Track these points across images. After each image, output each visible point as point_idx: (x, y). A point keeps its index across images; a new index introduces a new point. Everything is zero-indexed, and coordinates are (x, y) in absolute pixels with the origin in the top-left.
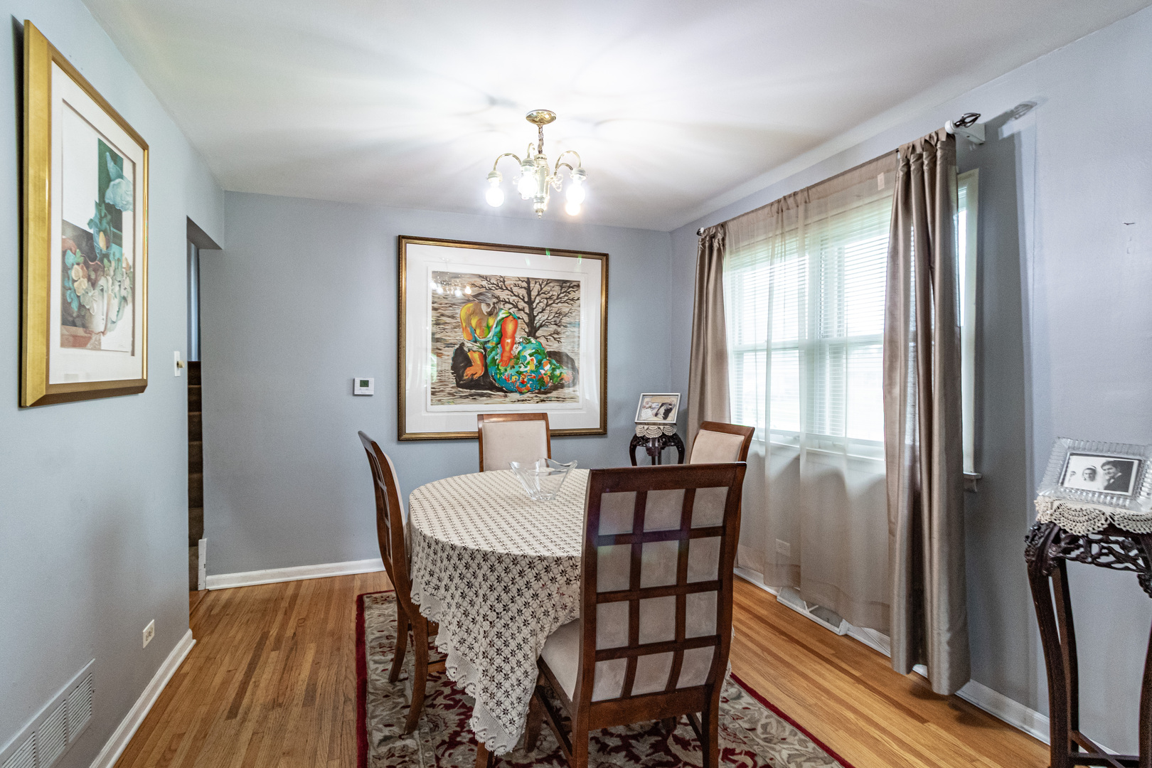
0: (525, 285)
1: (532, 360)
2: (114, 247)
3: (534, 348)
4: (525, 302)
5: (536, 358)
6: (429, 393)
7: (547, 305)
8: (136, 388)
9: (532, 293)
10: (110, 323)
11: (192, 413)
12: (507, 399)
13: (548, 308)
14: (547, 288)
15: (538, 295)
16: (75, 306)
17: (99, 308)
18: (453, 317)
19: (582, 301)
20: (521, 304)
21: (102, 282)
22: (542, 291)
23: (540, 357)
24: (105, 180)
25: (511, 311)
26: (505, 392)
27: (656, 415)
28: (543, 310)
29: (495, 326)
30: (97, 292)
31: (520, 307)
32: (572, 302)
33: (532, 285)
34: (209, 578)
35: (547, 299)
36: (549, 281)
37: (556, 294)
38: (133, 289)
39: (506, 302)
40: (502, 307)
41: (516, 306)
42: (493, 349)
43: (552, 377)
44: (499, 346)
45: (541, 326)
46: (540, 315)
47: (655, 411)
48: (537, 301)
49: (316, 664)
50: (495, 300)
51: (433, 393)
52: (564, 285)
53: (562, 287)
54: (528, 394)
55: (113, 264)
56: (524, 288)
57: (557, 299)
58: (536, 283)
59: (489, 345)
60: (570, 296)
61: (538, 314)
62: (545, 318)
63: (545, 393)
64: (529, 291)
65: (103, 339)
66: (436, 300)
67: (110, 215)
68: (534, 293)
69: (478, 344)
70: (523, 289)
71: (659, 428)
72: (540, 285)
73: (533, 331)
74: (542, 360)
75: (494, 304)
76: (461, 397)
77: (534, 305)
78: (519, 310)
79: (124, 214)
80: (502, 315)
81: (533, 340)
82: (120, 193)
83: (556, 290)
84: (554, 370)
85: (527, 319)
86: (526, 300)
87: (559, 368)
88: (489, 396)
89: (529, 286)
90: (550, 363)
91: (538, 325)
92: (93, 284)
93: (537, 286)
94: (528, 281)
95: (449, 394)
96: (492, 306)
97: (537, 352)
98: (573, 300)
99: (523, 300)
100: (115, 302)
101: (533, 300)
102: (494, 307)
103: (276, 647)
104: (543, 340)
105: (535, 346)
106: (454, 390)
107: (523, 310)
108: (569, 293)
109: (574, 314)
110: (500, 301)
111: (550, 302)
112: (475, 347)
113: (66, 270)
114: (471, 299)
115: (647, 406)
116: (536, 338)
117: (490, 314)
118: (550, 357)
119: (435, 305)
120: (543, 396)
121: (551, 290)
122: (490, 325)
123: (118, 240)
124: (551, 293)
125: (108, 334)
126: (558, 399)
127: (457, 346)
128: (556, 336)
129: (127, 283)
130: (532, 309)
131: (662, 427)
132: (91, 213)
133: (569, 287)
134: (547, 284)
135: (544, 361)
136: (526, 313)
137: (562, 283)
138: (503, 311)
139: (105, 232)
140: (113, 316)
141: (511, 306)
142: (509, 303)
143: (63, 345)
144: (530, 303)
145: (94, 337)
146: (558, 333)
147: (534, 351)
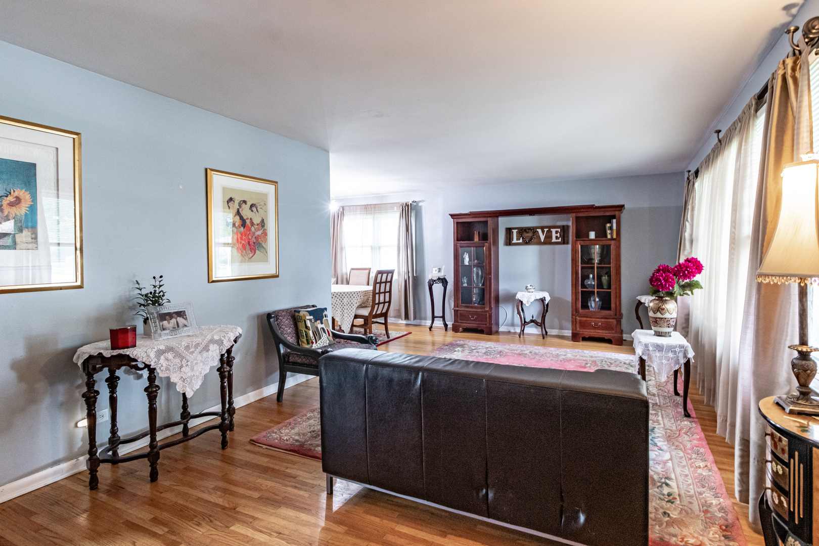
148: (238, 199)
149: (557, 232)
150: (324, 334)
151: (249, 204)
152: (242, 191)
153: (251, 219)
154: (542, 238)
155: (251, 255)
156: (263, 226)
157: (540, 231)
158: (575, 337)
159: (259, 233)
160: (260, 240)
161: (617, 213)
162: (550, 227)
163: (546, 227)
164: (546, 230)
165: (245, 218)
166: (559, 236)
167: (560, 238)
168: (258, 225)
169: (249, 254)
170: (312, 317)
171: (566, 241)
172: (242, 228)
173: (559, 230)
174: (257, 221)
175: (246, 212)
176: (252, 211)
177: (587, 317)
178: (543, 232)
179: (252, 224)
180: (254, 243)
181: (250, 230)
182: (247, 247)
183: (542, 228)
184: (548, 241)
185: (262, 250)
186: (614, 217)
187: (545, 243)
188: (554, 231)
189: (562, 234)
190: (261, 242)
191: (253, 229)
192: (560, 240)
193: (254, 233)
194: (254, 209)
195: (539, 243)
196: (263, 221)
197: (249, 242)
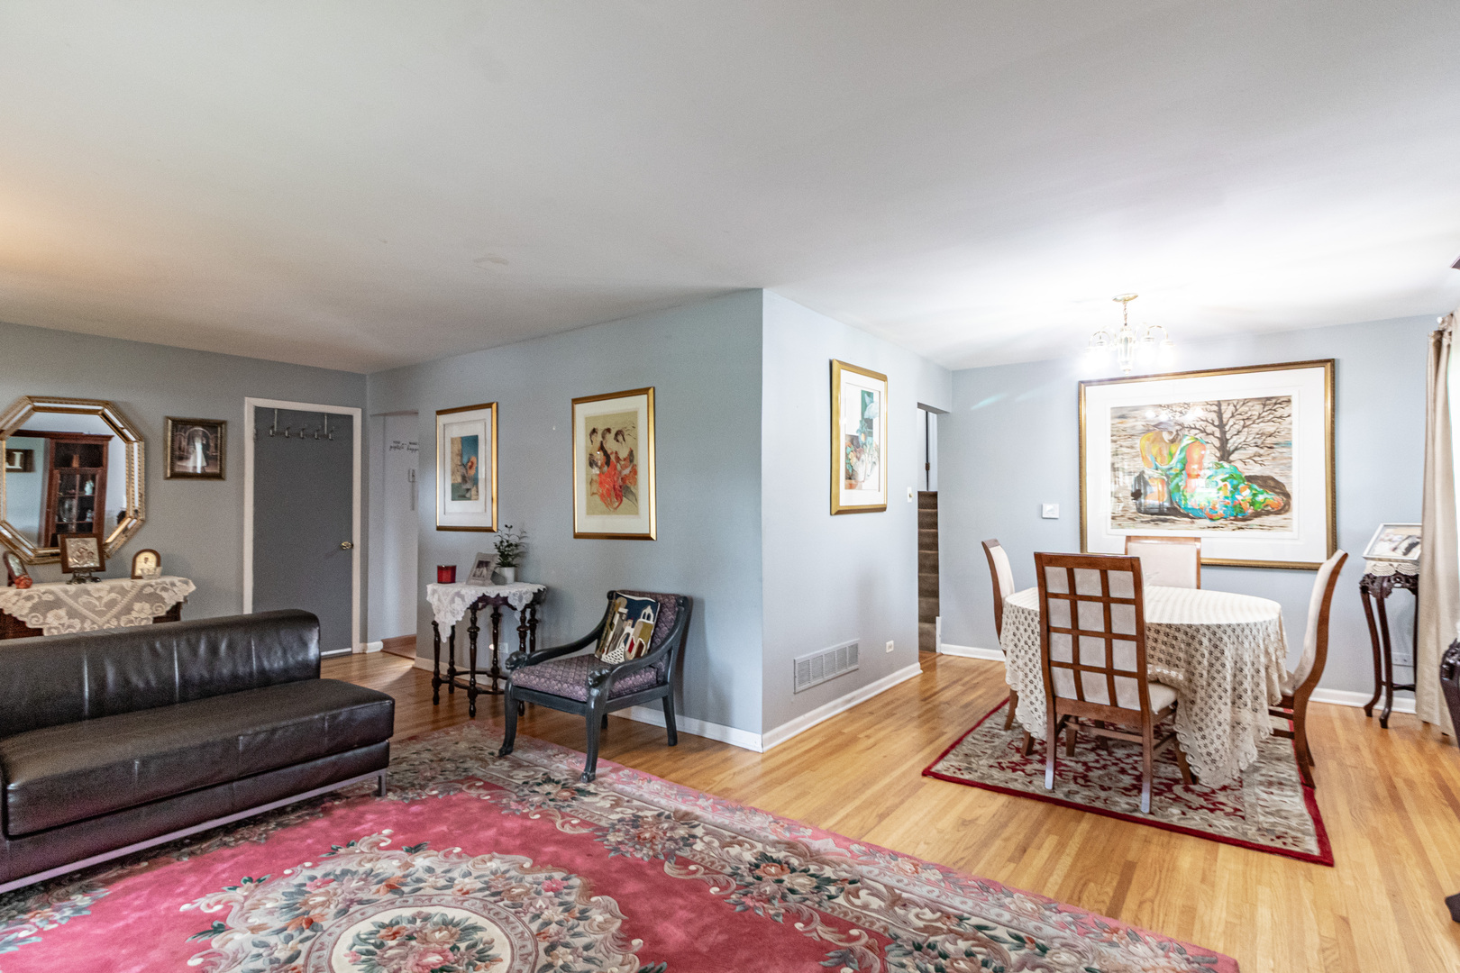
0: (1216, 408)
1: (1225, 485)
2: (869, 438)
3: (1227, 473)
4: (1215, 426)
5: (1231, 483)
6: (1110, 518)
7: (1244, 427)
8: (882, 509)
9: (1224, 416)
10: (867, 476)
11: (923, 530)
12: (1194, 525)
13: (1246, 429)
14: (1245, 408)
15: (1233, 416)
16: (850, 471)
17: (861, 470)
18: (1132, 447)
19: (1294, 418)
20: (1210, 429)
21: (863, 457)
22: (1238, 412)
23: (1235, 482)
24: (864, 406)
25: (1197, 436)
26: (1192, 518)
27: (1395, 549)
28: (1239, 432)
29: (1178, 452)
30: (860, 462)
31: (1209, 432)
32: (1280, 420)
33: (1223, 408)
34: (943, 645)
35: (1243, 420)
36: (1245, 402)
37: (1257, 414)
38: (879, 457)
39: (1192, 428)
40: (1186, 433)
41: (1203, 431)
42: (1177, 475)
43: (1252, 504)
44: (1184, 472)
45: (1236, 449)
46: (1235, 438)
47: (1394, 545)
48: (1231, 423)
49: (980, 697)
50: (1178, 428)
51: (1113, 518)
52: (1268, 402)
53: (1264, 405)
54: (1222, 521)
55: (868, 446)
56: (1215, 411)
57: (1258, 418)
58: (1229, 405)
59: (1173, 472)
60: (1276, 413)
61: (1232, 437)
62: (1242, 440)
63: (1244, 520)
64: (1220, 415)
65: (863, 484)
66: (1115, 433)
67: (868, 423)
68: (1226, 416)
69: (1160, 472)
70: (1213, 413)
71: (1391, 565)
72: (1235, 406)
73: (1225, 455)
74: (1238, 485)
75: (1177, 431)
76: (1142, 522)
77: (1227, 428)
78: (1208, 434)
79: (874, 420)
80: (1186, 441)
81: (1225, 464)
82: (872, 411)
83: (1257, 409)
84: (1255, 495)
85: (1217, 443)
86: (1217, 423)
87: (1262, 494)
88: (1173, 521)
89: (1220, 409)
90: (1250, 488)
91: (1232, 449)
92: (858, 459)
93: (1232, 408)
94: (1219, 404)
95: (1130, 519)
96: (1175, 433)
97: (1232, 477)
98: (1281, 417)
99: (1213, 424)
100: (869, 466)
101: (1224, 423)
102: (1178, 434)
103: (963, 685)
104: (1239, 465)
105: (1228, 471)
106: (1134, 516)
107: (1213, 434)
108: (1275, 410)
109: (1283, 433)
110: (1184, 427)
111: (1248, 423)
112: (1156, 474)
113: (847, 455)
114: (1151, 428)
115: (1387, 538)
116: (1230, 462)
117: (1173, 441)
118: (1248, 481)
119: (1114, 438)
120: (1241, 524)
121: (1250, 410)
122: (1173, 452)
123: (871, 434)
124: (1249, 413)
125: (866, 482)
126: (1262, 527)
127: (1137, 475)
128: (1257, 459)
129: (876, 454)
130: (1224, 433)
131: (1395, 564)
132: (857, 425)
133: (1276, 404)
134: (1244, 404)
135: (1242, 485)
136: (1217, 438)
137: (1265, 401)
138: (1188, 438)
139: (864, 433)
140: (868, 472)
141: (1198, 431)
142: (1195, 428)
143: (846, 488)
144: (1221, 426)
145: (859, 484)
146: (1260, 456)
147: (1227, 475)
148: (601, 428)
150: (623, 645)
151: (613, 432)
152: (606, 417)
153: (616, 453)
155: (617, 504)
156: (631, 461)
159: (626, 472)
160: (627, 482)
165: (609, 452)
168: (625, 460)
169: (614, 502)
170: (625, 611)
172: (606, 467)
174: (623, 454)
175: (611, 445)
176: (618, 441)
179: (618, 459)
180: (621, 487)
181: (615, 469)
182: (613, 493)
185: (631, 497)
190: (629, 485)
191: (619, 467)
193: (620, 472)
194: (620, 438)
196: (631, 454)
197: (614, 486)
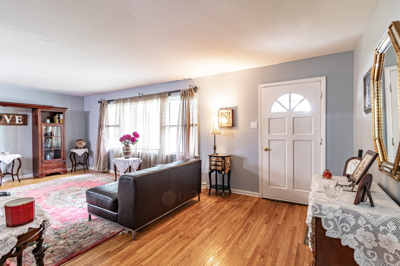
149: (19, 118)
154: (8, 121)
157: (6, 117)
158: (36, 177)
161: (63, 111)
162: (14, 115)
163: (11, 114)
164: (11, 116)
166: (21, 120)
167: (22, 122)
171: (25, 124)
173: (21, 117)
177: (48, 164)
178: (9, 117)
183: (8, 115)
184: (13, 123)
186: (62, 113)
187: (10, 124)
188: (17, 117)
189: (23, 119)
192: (22, 123)
195: (6, 124)
